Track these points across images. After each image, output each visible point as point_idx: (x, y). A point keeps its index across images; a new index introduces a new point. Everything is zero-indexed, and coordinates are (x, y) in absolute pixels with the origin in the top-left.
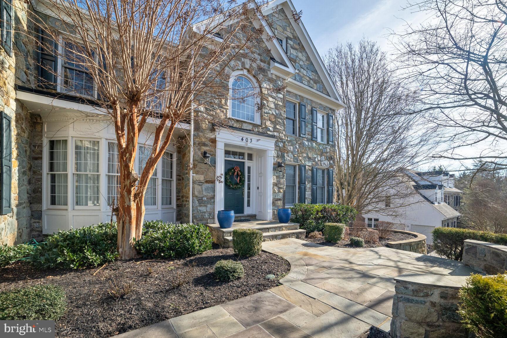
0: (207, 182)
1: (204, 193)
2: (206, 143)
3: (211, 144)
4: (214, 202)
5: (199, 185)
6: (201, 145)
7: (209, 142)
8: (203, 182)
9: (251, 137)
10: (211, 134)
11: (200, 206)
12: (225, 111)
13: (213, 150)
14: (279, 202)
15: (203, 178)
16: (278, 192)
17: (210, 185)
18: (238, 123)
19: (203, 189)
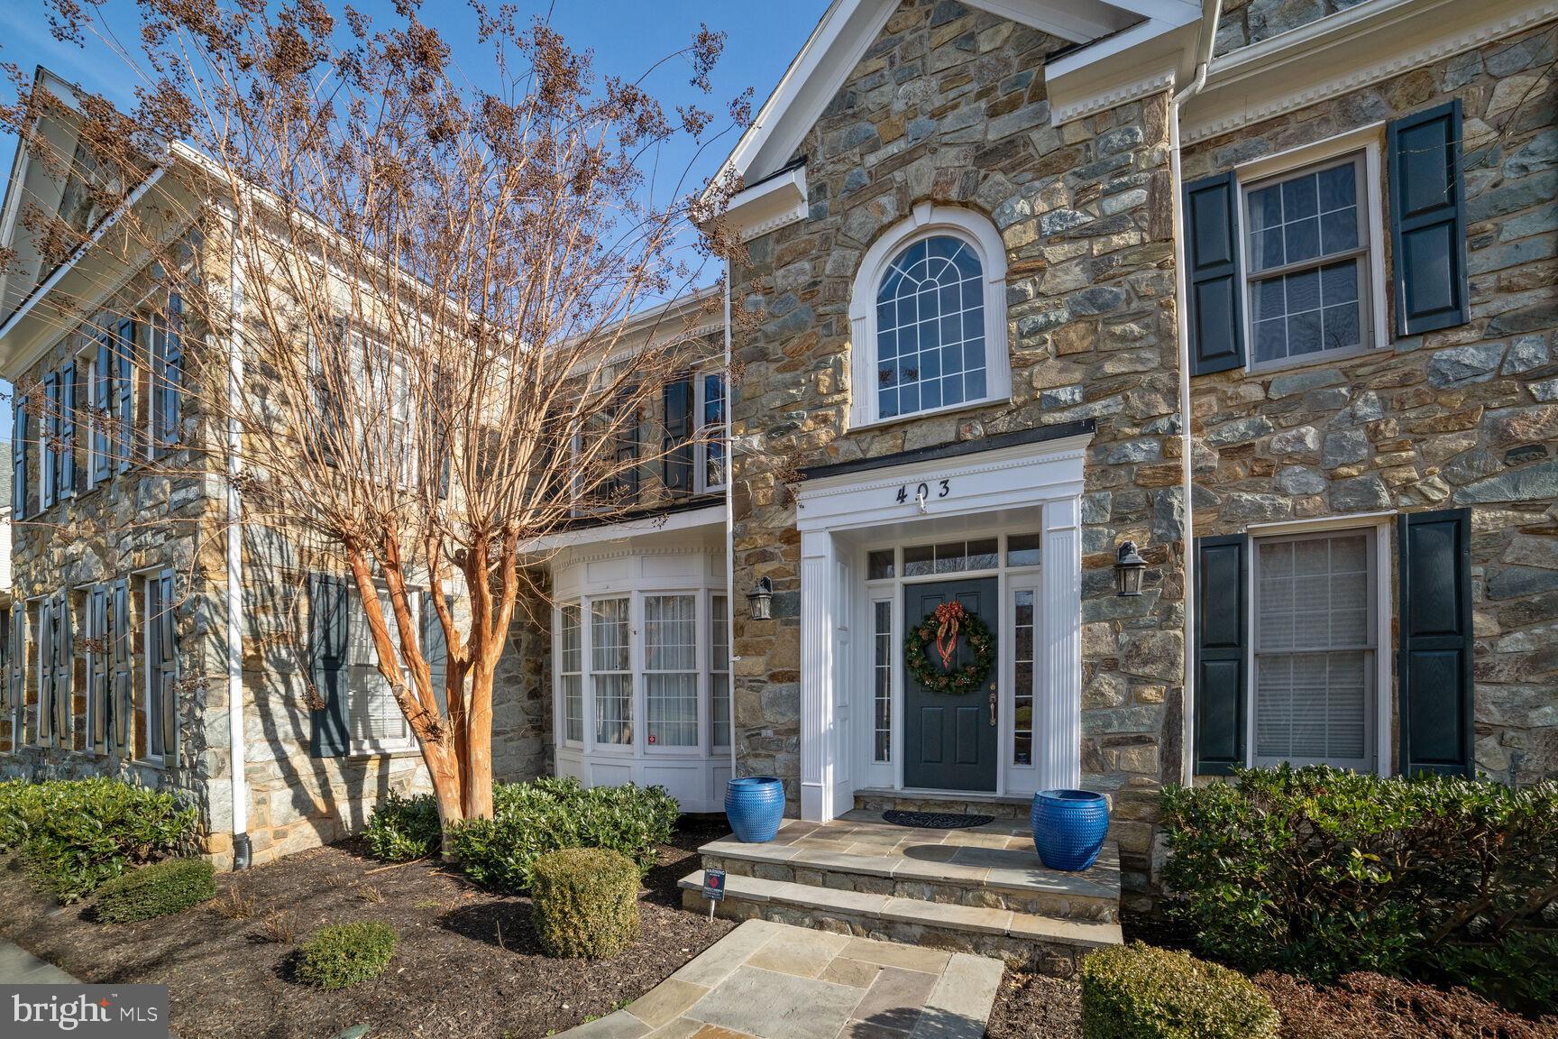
0: (774, 677)
1: (769, 716)
2: (770, 549)
3: (785, 547)
4: (798, 744)
5: (751, 688)
6: (752, 560)
7: (778, 544)
8: (764, 678)
9: (942, 474)
10: (784, 515)
11: (756, 756)
12: (831, 412)
13: (790, 568)
14: (1134, 754)
15: (763, 667)
16: (1126, 703)
17: (785, 687)
18: (888, 437)
19: (764, 700)
